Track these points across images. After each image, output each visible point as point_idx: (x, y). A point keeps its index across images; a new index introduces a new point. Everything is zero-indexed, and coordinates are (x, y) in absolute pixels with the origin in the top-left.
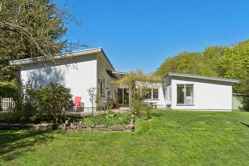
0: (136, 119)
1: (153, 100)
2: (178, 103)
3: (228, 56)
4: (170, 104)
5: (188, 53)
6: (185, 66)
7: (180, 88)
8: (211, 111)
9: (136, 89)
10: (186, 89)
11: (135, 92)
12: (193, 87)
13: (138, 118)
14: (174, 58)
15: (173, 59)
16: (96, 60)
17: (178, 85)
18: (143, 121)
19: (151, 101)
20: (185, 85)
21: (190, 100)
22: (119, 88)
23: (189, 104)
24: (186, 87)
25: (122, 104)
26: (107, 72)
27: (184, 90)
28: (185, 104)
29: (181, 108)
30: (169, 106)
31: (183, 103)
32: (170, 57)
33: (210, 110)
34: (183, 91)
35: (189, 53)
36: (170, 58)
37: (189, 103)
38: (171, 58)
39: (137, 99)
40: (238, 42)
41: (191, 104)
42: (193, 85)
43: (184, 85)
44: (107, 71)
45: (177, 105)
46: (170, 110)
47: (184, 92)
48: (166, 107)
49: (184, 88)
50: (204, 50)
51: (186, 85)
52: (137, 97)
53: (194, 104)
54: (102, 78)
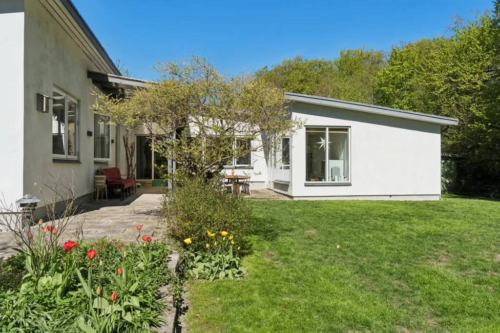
0: (191, 264)
1: (236, 168)
2: (308, 179)
3: (395, 68)
4: (287, 180)
5: (304, 61)
6: (300, 89)
7: (313, 136)
8: (393, 199)
9: (190, 139)
10: (330, 140)
11: (186, 149)
12: (347, 135)
13: (199, 261)
14: (274, 70)
15: (273, 72)
16: (21, 15)
17: (308, 128)
18: (222, 275)
19: (233, 173)
20: (327, 128)
21: (338, 169)
22: (140, 133)
23: (336, 181)
24: (329, 133)
25: (148, 181)
26: (91, 80)
27: (325, 143)
28: (327, 181)
29: (318, 192)
30: (283, 186)
31: (322, 177)
32: (266, 67)
33: (391, 196)
34: (321, 144)
35: (306, 60)
36: (267, 71)
37: (336, 177)
38: (270, 69)
39: (193, 176)
40: (405, 43)
41: (343, 181)
42: (347, 130)
43: (325, 129)
44: (90, 74)
45: (306, 185)
46: (288, 199)
47: (323, 147)
48: (272, 187)
49: (324, 138)
50: (338, 57)
51: (330, 130)
52: (194, 168)
53: (349, 182)
54: (64, 95)
